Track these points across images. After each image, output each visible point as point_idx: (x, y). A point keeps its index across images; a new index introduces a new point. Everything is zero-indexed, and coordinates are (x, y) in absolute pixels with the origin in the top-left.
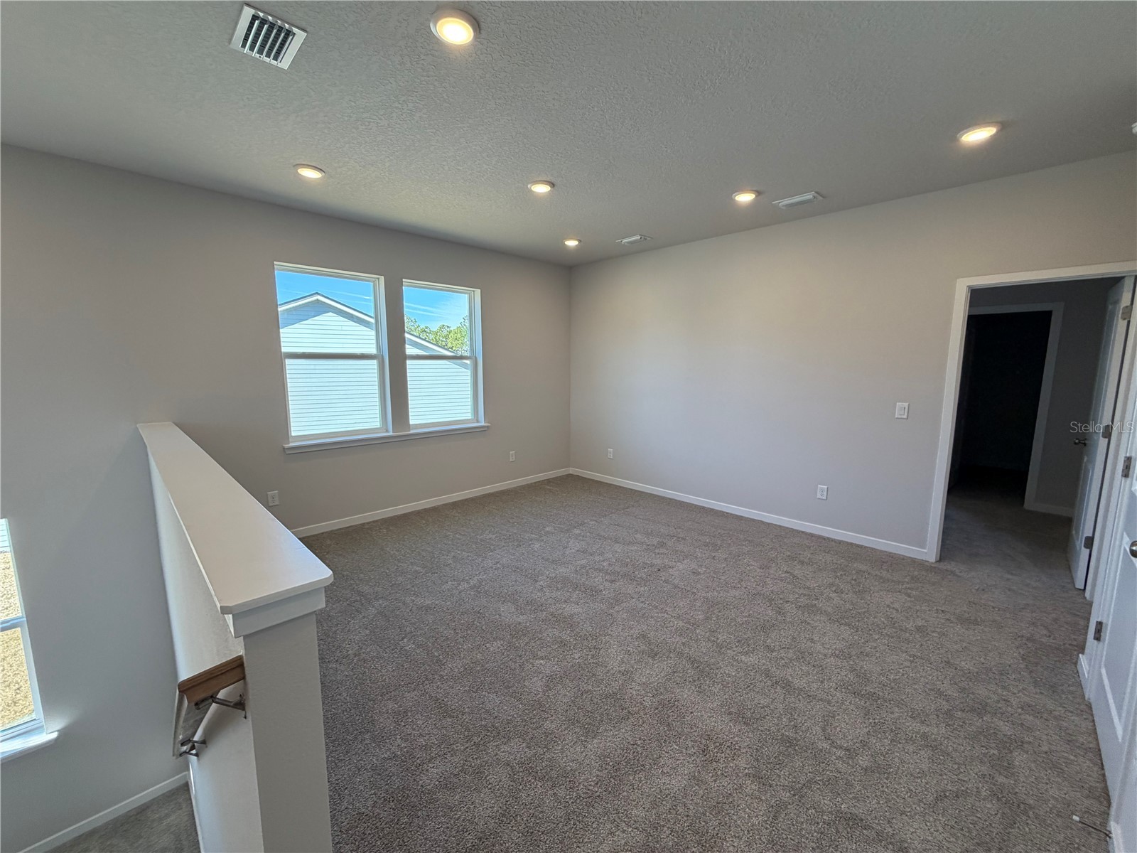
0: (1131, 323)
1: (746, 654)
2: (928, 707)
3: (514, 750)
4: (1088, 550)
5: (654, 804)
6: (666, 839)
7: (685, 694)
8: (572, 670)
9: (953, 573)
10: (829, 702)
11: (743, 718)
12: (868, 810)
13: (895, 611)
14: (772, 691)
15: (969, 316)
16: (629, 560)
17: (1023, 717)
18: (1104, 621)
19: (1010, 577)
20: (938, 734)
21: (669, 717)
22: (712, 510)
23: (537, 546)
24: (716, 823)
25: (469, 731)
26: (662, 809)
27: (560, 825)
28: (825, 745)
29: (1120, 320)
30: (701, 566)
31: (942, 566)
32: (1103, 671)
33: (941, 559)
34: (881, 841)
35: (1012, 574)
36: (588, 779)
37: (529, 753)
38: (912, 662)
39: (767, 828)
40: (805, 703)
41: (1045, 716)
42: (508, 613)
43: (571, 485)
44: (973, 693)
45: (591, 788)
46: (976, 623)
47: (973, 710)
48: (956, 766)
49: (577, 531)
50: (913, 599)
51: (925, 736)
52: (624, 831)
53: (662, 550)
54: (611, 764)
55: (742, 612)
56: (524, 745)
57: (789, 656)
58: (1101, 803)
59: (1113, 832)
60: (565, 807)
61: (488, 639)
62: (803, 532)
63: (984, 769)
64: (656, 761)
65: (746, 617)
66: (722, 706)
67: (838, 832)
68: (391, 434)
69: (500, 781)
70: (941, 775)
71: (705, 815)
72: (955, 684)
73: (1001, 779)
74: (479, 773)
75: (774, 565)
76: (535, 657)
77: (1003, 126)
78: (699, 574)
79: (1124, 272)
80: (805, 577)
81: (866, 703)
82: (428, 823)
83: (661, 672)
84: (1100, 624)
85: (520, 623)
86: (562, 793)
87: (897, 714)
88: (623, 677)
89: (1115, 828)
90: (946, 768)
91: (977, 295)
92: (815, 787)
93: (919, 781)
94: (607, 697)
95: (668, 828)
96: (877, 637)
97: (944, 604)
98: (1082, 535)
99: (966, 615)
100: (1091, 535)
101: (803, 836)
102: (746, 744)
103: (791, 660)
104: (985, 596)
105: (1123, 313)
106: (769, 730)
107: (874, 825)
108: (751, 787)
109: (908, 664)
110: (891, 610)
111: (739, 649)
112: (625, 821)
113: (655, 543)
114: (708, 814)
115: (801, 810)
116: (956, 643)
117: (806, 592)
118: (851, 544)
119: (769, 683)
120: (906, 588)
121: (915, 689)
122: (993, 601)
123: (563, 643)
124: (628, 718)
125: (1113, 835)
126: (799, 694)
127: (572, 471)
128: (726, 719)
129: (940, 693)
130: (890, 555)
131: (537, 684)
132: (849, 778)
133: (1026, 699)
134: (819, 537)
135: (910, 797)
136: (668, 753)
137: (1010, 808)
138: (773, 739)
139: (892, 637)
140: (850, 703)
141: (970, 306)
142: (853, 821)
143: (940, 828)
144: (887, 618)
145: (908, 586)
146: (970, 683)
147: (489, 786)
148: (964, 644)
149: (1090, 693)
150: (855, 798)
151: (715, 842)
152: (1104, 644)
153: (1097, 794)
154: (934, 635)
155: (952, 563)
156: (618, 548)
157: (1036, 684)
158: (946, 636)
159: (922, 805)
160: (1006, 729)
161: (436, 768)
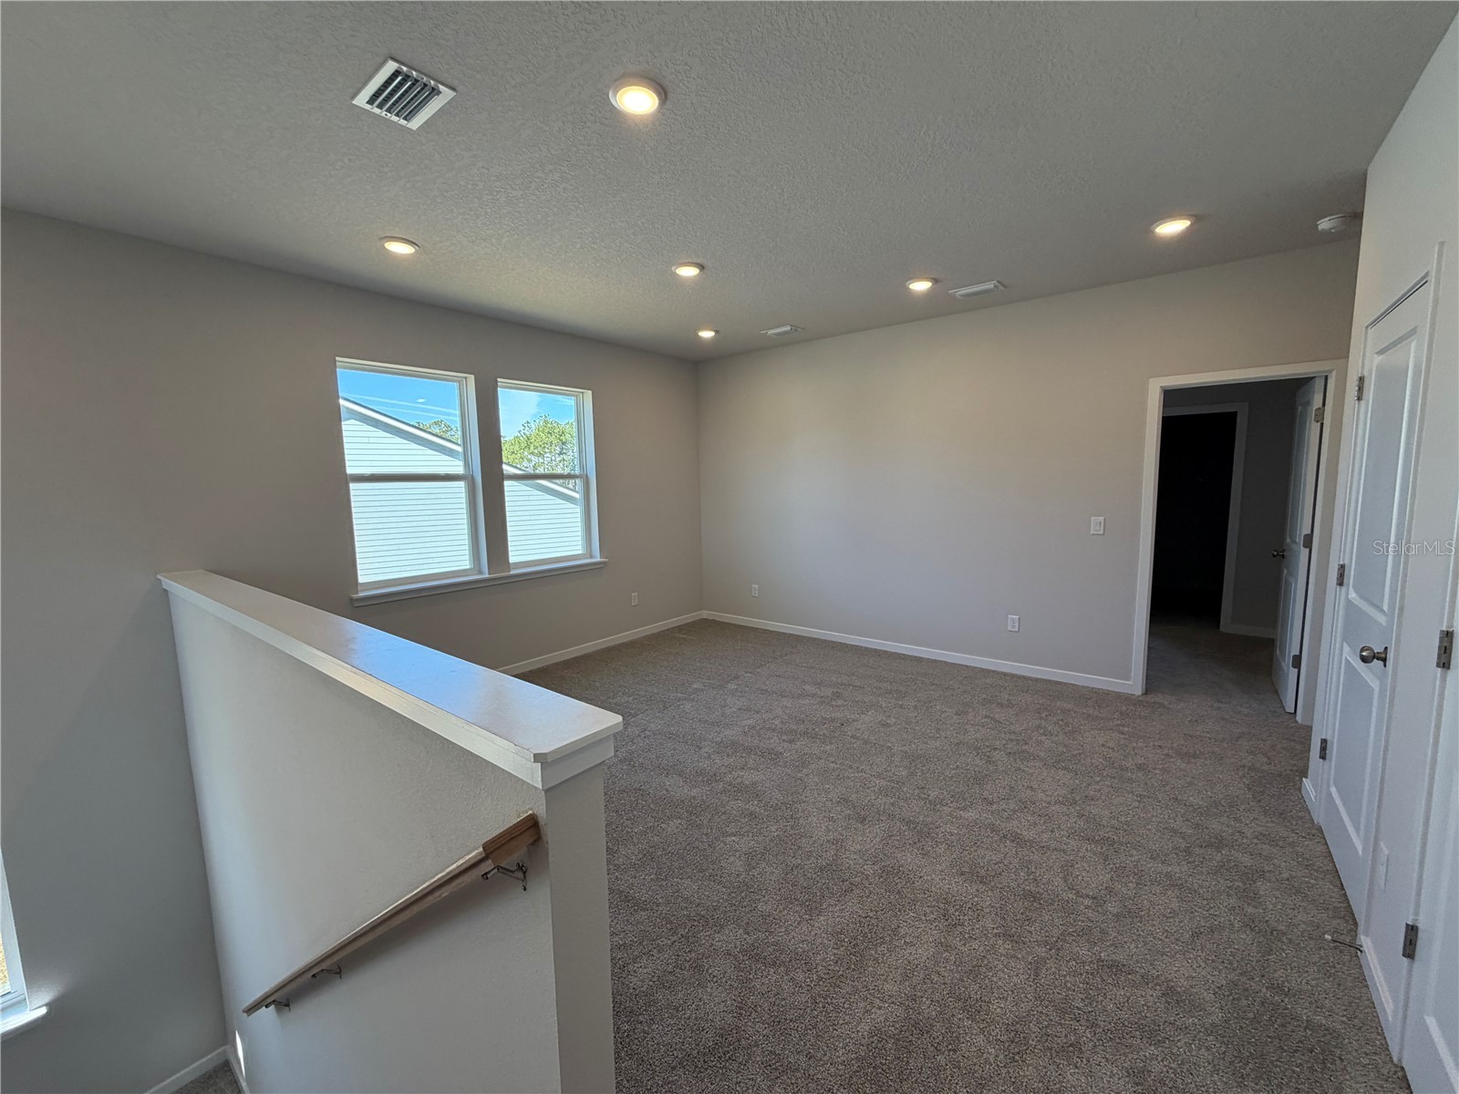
0: (1324, 426)
1: (964, 809)
2: (1166, 847)
3: (731, 937)
4: (1296, 670)
5: (906, 977)
6: (928, 1009)
7: (909, 859)
8: (772, 845)
9: (1161, 705)
10: (1064, 851)
11: (978, 877)
12: (1128, 955)
13: (1111, 751)
14: (1002, 845)
15: (1163, 417)
16: (803, 716)
17: (1259, 846)
18: (1329, 738)
19: (1220, 705)
20: (1181, 872)
21: (897, 884)
22: (885, 652)
23: (688, 706)
24: (977, 987)
25: (671, 923)
26: (915, 981)
27: (808, 1010)
28: (1070, 896)
29: (1314, 423)
30: (890, 716)
31: (1150, 698)
32: (1333, 789)
33: (1147, 691)
34: (1147, 984)
35: (1222, 703)
36: (825, 959)
37: (750, 940)
38: (1139, 802)
39: (1031, 986)
40: (1040, 854)
41: (1280, 843)
42: (678, 788)
43: (706, 631)
44: (1207, 828)
45: (830, 968)
46: (1195, 756)
47: (1210, 845)
48: (1205, 902)
49: (732, 686)
50: (1127, 736)
51: (1169, 876)
52: (880, 1008)
53: (840, 702)
54: (846, 940)
55: (948, 765)
56: (741, 931)
57: (1012, 807)
58: (1347, 921)
59: (1365, 946)
60: (808, 990)
61: (660, 819)
62: (994, 671)
63: (1233, 901)
64: (895, 931)
65: (954, 769)
66: (952, 866)
67: (1103, 980)
68: (486, 576)
69: (725, 972)
70: (1192, 913)
71: (963, 981)
72: (1188, 820)
73: (1250, 910)
74: (697, 968)
75: (970, 710)
76: (725, 834)
77: (1197, 219)
78: (888, 725)
79: (1313, 373)
80: (1008, 721)
81: (1102, 848)
82: (654, 1027)
83: (875, 837)
84: (1324, 742)
85: (694, 798)
86: (800, 976)
87: (1136, 857)
88: (834, 847)
89: (1365, 941)
90: (1196, 906)
91: (1170, 396)
92: (1070, 939)
93: (1172, 920)
94: (822, 870)
95: (927, 998)
96: (1098, 779)
97: (1159, 739)
98: (1289, 655)
99: (1185, 750)
100: (1298, 653)
101: (1069, 989)
102: (988, 904)
103: (1015, 811)
104: (1199, 728)
105: (1316, 415)
106: (1008, 887)
107: (1138, 969)
108: (1004, 947)
109: (1137, 804)
110: (1107, 750)
111: (954, 805)
112: (878, 998)
113: (829, 694)
114: (965, 979)
115: (1061, 963)
116: (1179, 778)
117: (1013, 737)
118: (1049, 681)
119: (996, 838)
120: (1117, 725)
121: (1149, 830)
122: (1208, 732)
123: (752, 815)
124: (852, 890)
125: (1365, 948)
126: (1031, 846)
127: (705, 614)
128: (960, 880)
129: (1175, 831)
130: (1095, 691)
131: (737, 865)
132: (1102, 926)
133: (1260, 829)
134: (1013, 676)
135: (1166, 937)
136: (906, 922)
137: (1264, 936)
138: (1015, 895)
139: (1114, 778)
140: (1087, 850)
141: (1164, 406)
142: (1116, 968)
143: (1203, 965)
144: (1105, 758)
145: (1119, 722)
146: (1202, 818)
147: (715, 979)
148: (1189, 779)
149: (1319, 817)
150: (1112, 945)
151: (980, 1006)
152: (1331, 762)
153: (1343, 914)
154: (1157, 772)
155: (1159, 695)
156: (786, 702)
157: (1265, 812)
158: (1168, 772)
159: (1180, 944)
160: (1246, 860)
161: (645, 968)
